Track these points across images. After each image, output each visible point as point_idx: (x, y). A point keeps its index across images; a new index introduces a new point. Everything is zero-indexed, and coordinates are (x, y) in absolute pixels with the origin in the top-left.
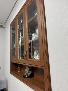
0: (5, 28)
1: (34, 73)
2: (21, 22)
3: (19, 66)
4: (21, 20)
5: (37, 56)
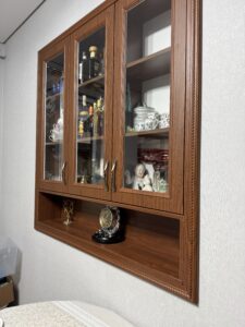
0: (3, 58)
1: (128, 228)
2: (93, 55)
3: (68, 206)
4: (92, 48)
5: (146, 180)
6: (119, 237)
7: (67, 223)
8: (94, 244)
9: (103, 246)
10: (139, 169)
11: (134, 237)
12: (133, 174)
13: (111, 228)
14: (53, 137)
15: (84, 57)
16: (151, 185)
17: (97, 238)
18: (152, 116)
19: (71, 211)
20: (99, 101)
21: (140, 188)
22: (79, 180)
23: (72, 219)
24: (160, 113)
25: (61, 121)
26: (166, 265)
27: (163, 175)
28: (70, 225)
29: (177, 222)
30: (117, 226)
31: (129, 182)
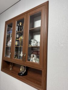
1: (28, 71)
2: (20, 25)
3: (11, 64)
4: (20, 23)
5: (34, 59)
6: (26, 74)
7: (11, 69)
8: (18, 76)
9: (21, 77)
10: (32, 55)
11: (30, 74)
12: (30, 57)
13: (24, 71)
14: (8, 45)
15: (18, 25)
16: (35, 60)
17: (19, 74)
18: (36, 42)
19: (12, 66)
20: (22, 37)
21: (32, 61)
22: (15, 58)
23: (12, 68)
24: (38, 41)
25: (11, 41)
26: (38, 82)
27: (38, 57)
28: (12, 70)
29: (41, 71)
30: (25, 71)
31: (29, 59)
